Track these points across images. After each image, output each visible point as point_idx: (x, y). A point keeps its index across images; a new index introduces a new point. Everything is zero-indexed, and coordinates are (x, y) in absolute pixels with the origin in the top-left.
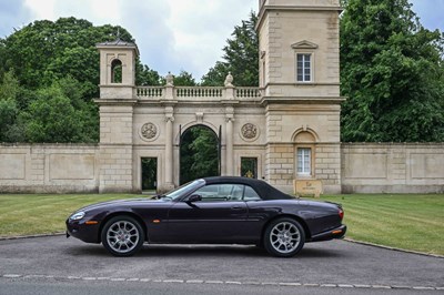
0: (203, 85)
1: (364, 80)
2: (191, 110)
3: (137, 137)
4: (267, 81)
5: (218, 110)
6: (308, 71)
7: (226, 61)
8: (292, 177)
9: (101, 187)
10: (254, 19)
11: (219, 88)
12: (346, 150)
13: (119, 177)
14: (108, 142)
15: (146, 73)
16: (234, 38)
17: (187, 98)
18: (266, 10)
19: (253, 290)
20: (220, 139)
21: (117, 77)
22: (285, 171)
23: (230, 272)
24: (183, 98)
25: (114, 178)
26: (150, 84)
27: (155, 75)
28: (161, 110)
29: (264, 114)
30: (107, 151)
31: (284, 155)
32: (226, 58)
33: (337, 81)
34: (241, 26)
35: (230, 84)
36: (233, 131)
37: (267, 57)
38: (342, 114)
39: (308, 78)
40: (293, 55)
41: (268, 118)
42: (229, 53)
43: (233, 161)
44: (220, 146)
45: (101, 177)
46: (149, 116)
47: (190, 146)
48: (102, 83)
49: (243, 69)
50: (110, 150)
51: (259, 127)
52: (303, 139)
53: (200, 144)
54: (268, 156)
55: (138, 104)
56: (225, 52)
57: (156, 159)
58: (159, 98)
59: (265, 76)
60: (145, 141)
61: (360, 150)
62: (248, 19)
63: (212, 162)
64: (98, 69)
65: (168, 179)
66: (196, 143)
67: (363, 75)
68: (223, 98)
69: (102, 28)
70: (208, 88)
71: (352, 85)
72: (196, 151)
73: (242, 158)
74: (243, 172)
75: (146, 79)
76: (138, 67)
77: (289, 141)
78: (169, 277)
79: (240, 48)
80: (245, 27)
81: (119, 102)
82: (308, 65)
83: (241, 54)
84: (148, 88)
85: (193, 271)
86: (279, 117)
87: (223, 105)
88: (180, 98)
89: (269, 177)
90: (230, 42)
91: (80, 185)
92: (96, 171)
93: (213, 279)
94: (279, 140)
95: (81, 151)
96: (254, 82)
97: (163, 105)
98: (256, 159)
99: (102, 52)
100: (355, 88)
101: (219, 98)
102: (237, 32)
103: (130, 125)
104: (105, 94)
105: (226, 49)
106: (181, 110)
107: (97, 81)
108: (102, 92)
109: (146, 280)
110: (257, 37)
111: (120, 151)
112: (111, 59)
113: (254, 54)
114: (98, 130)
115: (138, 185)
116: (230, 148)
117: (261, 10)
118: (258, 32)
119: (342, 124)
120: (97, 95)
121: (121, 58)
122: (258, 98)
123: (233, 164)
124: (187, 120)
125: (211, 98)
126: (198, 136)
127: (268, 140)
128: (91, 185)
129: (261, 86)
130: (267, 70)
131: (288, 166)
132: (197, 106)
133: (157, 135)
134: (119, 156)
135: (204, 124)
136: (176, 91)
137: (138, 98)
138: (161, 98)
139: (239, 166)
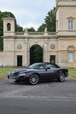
2: (33, 40)
3: (15, 49)
4: (59, 30)
5: (42, 40)
6: (72, 26)
7: (45, 23)
8: (67, 62)
9: (4, 66)
10: (55, 9)
11: (43, 32)
13: (10, 62)
14: (6, 50)
15: (19, 27)
16: (48, 15)
17: (32, 36)
18: (58, 6)
19: (51, 100)
20: (43, 49)
21: (9, 29)
22: (65, 60)
23: (44, 94)
24: (31, 36)
25: (8, 62)
26: (20, 31)
27: (22, 28)
28: (24, 40)
29: (58, 41)
30: (6, 53)
31: (64, 55)
32: (45, 22)
34: (50, 11)
35: (46, 31)
36: (47, 46)
37: (58, 22)
39: (72, 29)
40: (67, 21)
41: (59, 42)
42: (46, 20)
43: (47, 56)
44: (43, 52)
45: (4, 62)
46: (20, 42)
47: (34, 51)
48: (4, 31)
49: (51, 26)
50: (7, 53)
51: (56, 45)
52: (70, 49)
53: (37, 51)
54: (59, 55)
55: (16, 38)
56: (45, 20)
57: (22, 56)
58: (23, 36)
59: (58, 28)
60: (18, 50)
62: (53, 9)
63: (41, 57)
64: (3, 26)
65: (26, 63)
66: (35, 50)
68: (44, 36)
69: (4, 13)
70: (39, 32)
72: (35, 53)
73: (50, 56)
74: (51, 60)
75: (19, 29)
76: (16, 26)
77: (66, 50)
78: (24, 95)
79: (50, 19)
80: (51, 12)
81: (10, 37)
82: (72, 24)
83: (50, 21)
84: (19, 32)
85: (32, 93)
86: (63, 42)
87: (44, 38)
88: (30, 36)
89: (59, 62)
90: (47, 17)
92: (2, 60)
93: (38, 96)
94: (63, 50)
96: (54, 30)
97: (24, 38)
98: (55, 56)
99: (4, 21)
101: (43, 36)
102: (49, 13)
103: (13, 45)
104: (5, 34)
105: (45, 19)
106: (30, 40)
107: (2, 30)
108: (4, 34)
109: (16, 97)
110: (55, 15)
111: (10, 53)
112: (7, 23)
113: (55, 21)
114: (3, 46)
115: (16, 65)
116: (46, 52)
117: (57, 6)
118: (55, 13)
120: (2, 35)
121: (10, 23)
122: (56, 36)
123: (48, 57)
124: (32, 43)
125: (40, 36)
127: (59, 49)
128: (1, 65)
129: (57, 31)
130: (59, 26)
131: (66, 58)
132: (36, 38)
133: (22, 48)
134: (10, 55)
135: (38, 44)
136: (28, 33)
137: (16, 36)
138: (24, 36)
139: (50, 58)
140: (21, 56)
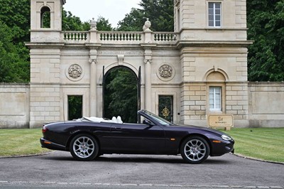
0: (119, 30)
1: (267, 26)
2: (113, 52)
3: (64, 77)
4: (182, 27)
5: (137, 53)
6: (218, 18)
7: (142, 8)
8: (204, 113)
9: (32, 123)
11: (138, 33)
12: (253, 88)
13: (48, 114)
14: (38, 81)
15: (69, 19)
17: (110, 42)
20: (139, 80)
21: (46, 22)
22: (199, 108)
24: (106, 42)
25: (43, 114)
26: (72, 28)
27: (77, 20)
28: (86, 52)
29: (180, 56)
30: (37, 90)
31: (198, 93)
33: (245, 26)
35: (148, 29)
36: (151, 71)
37: (181, 5)
38: (249, 57)
39: (218, 24)
41: (184, 60)
43: (151, 98)
44: (140, 85)
45: (32, 113)
46: (75, 58)
48: (32, 28)
50: (39, 89)
51: (175, 68)
53: (118, 85)
55: (65, 47)
57: (82, 97)
58: (84, 41)
59: (180, 22)
60: (72, 81)
61: (266, 88)
64: (28, 16)
66: (113, 83)
67: (267, 21)
68: (142, 42)
70: (129, 33)
71: (257, 30)
72: (113, 91)
73: (160, 96)
75: (71, 24)
77: (201, 80)
81: (48, 45)
82: (218, 12)
84: (74, 33)
86: (193, 59)
87: (142, 48)
88: (103, 42)
89: (184, 113)
91: (12, 121)
92: (27, 108)
94: (193, 80)
95: (13, 90)
97: (88, 48)
98: (172, 96)
99: (32, 0)
100: (259, 33)
101: (138, 42)
104: (35, 38)
106: (104, 52)
108: (33, 36)
111: (49, 89)
112: (40, 6)
114: (29, 69)
116: (148, 87)
119: (249, 65)
120: (28, 38)
121: (50, 6)
122: (174, 42)
124: (110, 61)
125: (132, 42)
126: (115, 77)
127: (184, 80)
128: (22, 121)
129: (176, 30)
130: (182, 17)
131: (201, 103)
132: (119, 48)
133: (82, 76)
134: (48, 94)
135: (125, 65)
136: (99, 35)
137: (65, 41)
138: (86, 41)
139: (157, 103)
140: (80, 98)
